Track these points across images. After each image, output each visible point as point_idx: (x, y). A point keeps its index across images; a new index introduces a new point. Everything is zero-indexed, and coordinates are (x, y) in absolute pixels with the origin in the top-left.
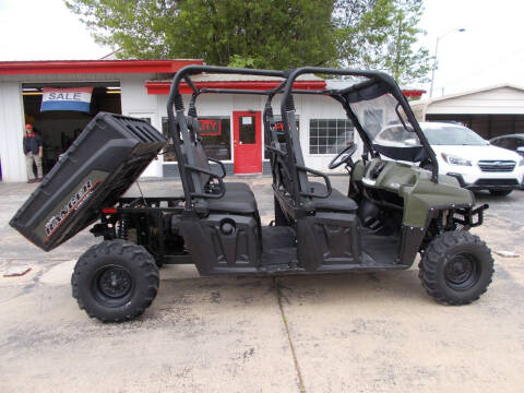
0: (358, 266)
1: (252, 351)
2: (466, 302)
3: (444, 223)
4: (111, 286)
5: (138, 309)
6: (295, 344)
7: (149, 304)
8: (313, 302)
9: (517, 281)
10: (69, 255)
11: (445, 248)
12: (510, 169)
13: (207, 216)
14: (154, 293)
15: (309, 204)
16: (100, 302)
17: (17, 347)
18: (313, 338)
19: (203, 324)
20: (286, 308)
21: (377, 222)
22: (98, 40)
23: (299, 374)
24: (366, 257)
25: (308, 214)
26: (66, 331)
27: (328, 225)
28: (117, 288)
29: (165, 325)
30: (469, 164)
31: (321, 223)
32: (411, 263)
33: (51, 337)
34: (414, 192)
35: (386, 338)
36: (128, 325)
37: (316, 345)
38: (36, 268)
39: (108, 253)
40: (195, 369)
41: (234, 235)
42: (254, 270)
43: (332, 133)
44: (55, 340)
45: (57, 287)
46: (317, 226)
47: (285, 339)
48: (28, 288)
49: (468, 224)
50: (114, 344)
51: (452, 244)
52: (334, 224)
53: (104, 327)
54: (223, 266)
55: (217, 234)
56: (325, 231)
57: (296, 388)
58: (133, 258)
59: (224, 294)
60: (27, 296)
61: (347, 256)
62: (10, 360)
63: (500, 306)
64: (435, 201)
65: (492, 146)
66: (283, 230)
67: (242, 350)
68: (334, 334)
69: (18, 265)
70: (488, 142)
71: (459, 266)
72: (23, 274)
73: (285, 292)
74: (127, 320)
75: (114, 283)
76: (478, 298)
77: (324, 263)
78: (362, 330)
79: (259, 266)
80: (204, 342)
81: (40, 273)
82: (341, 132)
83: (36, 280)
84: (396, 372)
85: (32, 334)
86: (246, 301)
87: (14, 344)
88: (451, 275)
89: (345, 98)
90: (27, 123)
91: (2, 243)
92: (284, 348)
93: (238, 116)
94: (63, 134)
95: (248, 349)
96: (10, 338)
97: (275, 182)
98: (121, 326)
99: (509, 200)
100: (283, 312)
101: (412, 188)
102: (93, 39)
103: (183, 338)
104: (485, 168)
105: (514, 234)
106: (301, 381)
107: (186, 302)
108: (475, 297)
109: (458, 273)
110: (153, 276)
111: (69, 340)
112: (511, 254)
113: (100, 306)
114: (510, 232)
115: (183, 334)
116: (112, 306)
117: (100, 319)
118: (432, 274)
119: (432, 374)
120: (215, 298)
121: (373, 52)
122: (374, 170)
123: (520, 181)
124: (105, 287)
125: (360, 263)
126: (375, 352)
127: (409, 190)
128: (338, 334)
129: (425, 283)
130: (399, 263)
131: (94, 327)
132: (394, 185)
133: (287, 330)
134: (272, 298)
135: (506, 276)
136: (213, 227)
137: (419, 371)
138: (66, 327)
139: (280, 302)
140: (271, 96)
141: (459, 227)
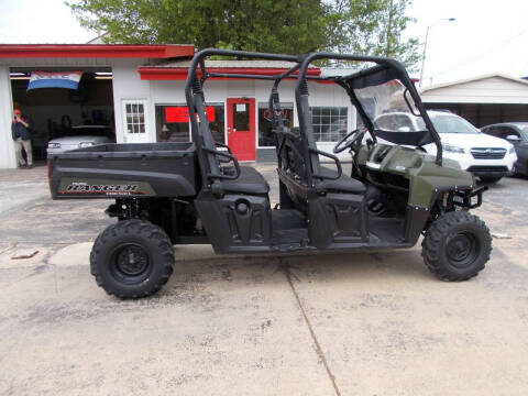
0: (365, 244)
1: (269, 322)
2: (465, 278)
3: (445, 204)
4: (128, 264)
5: (156, 286)
6: (309, 316)
7: (165, 281)
8: (321, 280)
9: (511, 260)
10: (74, 238)
11: (447, 227)
12: (500, 156)
13: (223, 197)
14: (170, 271)
15: (321, 185)
16: (118, 279)
17: (39, 322)
18: (326, 311)
19: (219, 300)
20: (297, 286)
21: (380, 205)
22: (84, 23)
23: (316, 342)
24: (372, 237)
25: (319, 194)
26: (85, 308)
27: (339, 206)
28: (134, 266)
29: (182, 301)
30: (462, 151)
31: (332, 204)
32: (414, 243)
33: (73, 313)
34: (419, 174)
35: (393, 310)
36: (146, 302)
37: (329, 317)
38: (43, 251)
39: (127, 232)
40: (217, 339)
41: (248, 215)
42: (267, 248)
43: (326, 121)
44: (77, 315)
45: (69, 268)
46: (327, 207)
47: (299, 312)
48: (39, 269)
49: (467, 205)
50: (135, 318)
51: (454, 223)
52: (344, 205)
53: (122, 303)
54: (238, 244)
55: (233, 213)
56: (335, 212)
57: (314, 354)
58: (151, 237)
59: (235, 274)
60: (40, 276)
61: (355, 235)
62: (36, 333)
63: (497, 282)
64: (439, 183)
65: (483, 135)
66: (289, 212)
67: (260, 322)
68: (344, 308)
69: (24, 248)
70: (479, 130)
71: (459, 244)
72: (31, 256)
73: (293, 271)
74: (145, 296)
75: (132, 261)
76: (476, 275)
77: (335, 241)
78: (370, 303)
79: (272, 245)
80: (222, 316)
81: (49, 255)
82: (334, 120)
83: (46, 262)
84: (406, 339)
85: (52, 310)
86: (257, 279)
87: (36, 320)
88: (453, 252)
89: (349, 84)
90: (15, 108)
91: (3, 227)
92: (300, 320)
93: (232, 103)
94: (49, 121)
95: (265, 321)
96: (31, 315)
97: (280, 166)
98: (139, 302)
99: (500, 187)
100: (293, 289)
101: (418, 170)
102: (79, 23)
103: (201, 312)
104: (477, 156)
105: (506, 218)
106: (319, 348)
107: (198, 281)
108: (474, 274)
109: (459, 251)
110: (169, 254)
111: (90, 315)
112: (505, 235)
113: (119, 284)
114: (501, 216)
115: (200, 309)
116: (131, 283)
117: (118, 296)
118: (435, 252)
119: (439, 340)
120: (227, 276)
121: (363, 41)
122: (378, 155)
123: (510, 168)
124: (123, 266)
125: (367, 241)
126: (385, 322)
127: (415, 172)
128: (349, 307)
129: (428, 261)
130: (404, 242)
131: (112, 304)
132: (399, 168)
133: (300, 304)
134: (281, 276)
135: (501, 255)
136: (229, 207)
137: (427, 338)
138: (86, 303)
139: (289, 280)
140: (278, 81)
141: (458, 208)
